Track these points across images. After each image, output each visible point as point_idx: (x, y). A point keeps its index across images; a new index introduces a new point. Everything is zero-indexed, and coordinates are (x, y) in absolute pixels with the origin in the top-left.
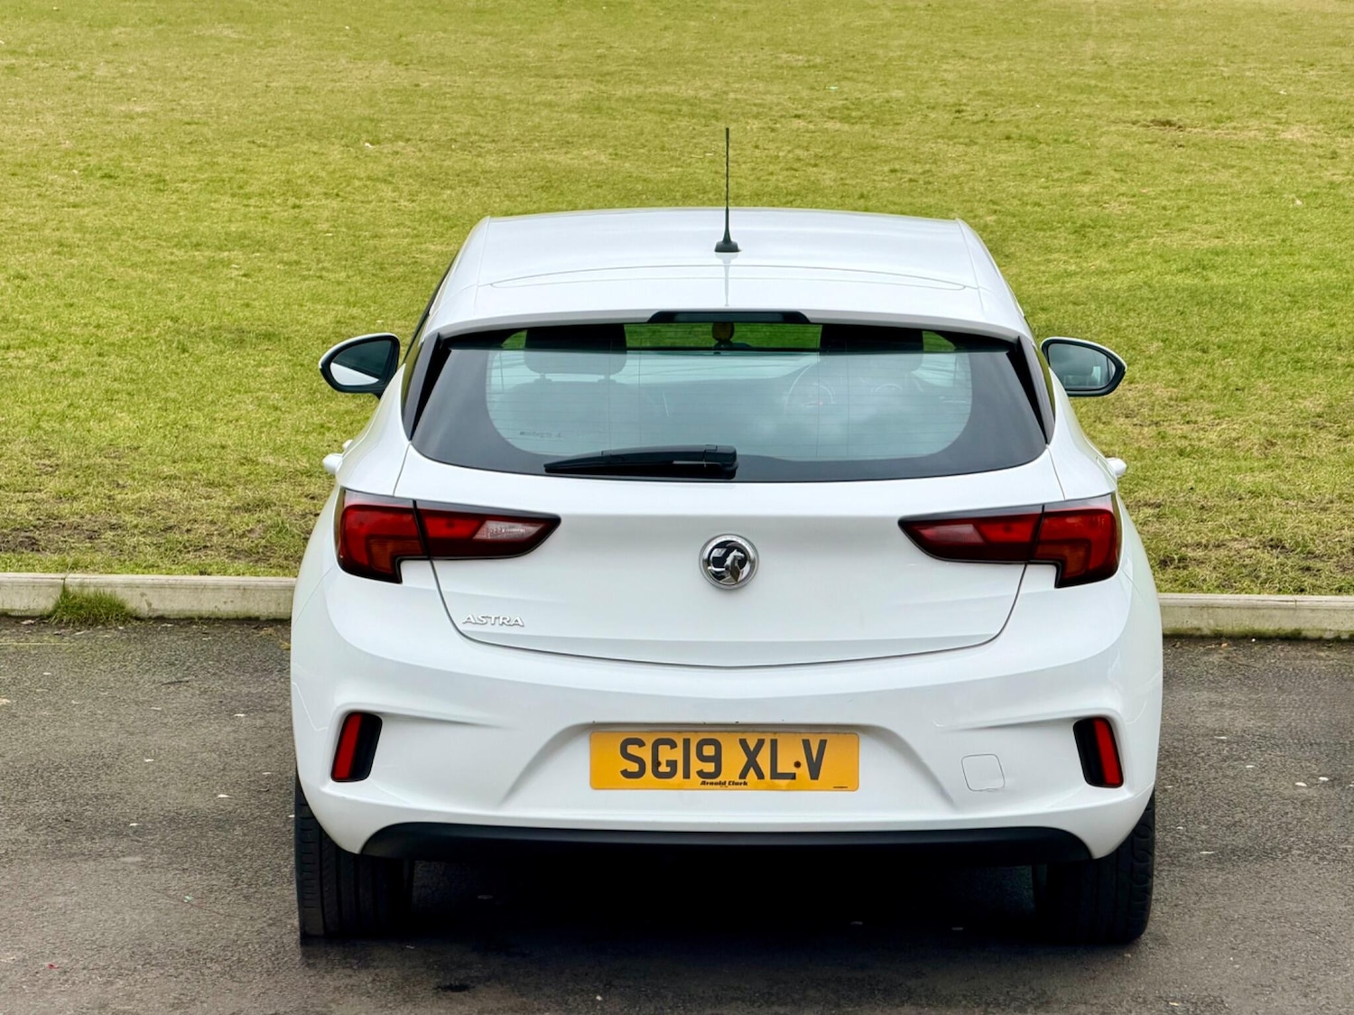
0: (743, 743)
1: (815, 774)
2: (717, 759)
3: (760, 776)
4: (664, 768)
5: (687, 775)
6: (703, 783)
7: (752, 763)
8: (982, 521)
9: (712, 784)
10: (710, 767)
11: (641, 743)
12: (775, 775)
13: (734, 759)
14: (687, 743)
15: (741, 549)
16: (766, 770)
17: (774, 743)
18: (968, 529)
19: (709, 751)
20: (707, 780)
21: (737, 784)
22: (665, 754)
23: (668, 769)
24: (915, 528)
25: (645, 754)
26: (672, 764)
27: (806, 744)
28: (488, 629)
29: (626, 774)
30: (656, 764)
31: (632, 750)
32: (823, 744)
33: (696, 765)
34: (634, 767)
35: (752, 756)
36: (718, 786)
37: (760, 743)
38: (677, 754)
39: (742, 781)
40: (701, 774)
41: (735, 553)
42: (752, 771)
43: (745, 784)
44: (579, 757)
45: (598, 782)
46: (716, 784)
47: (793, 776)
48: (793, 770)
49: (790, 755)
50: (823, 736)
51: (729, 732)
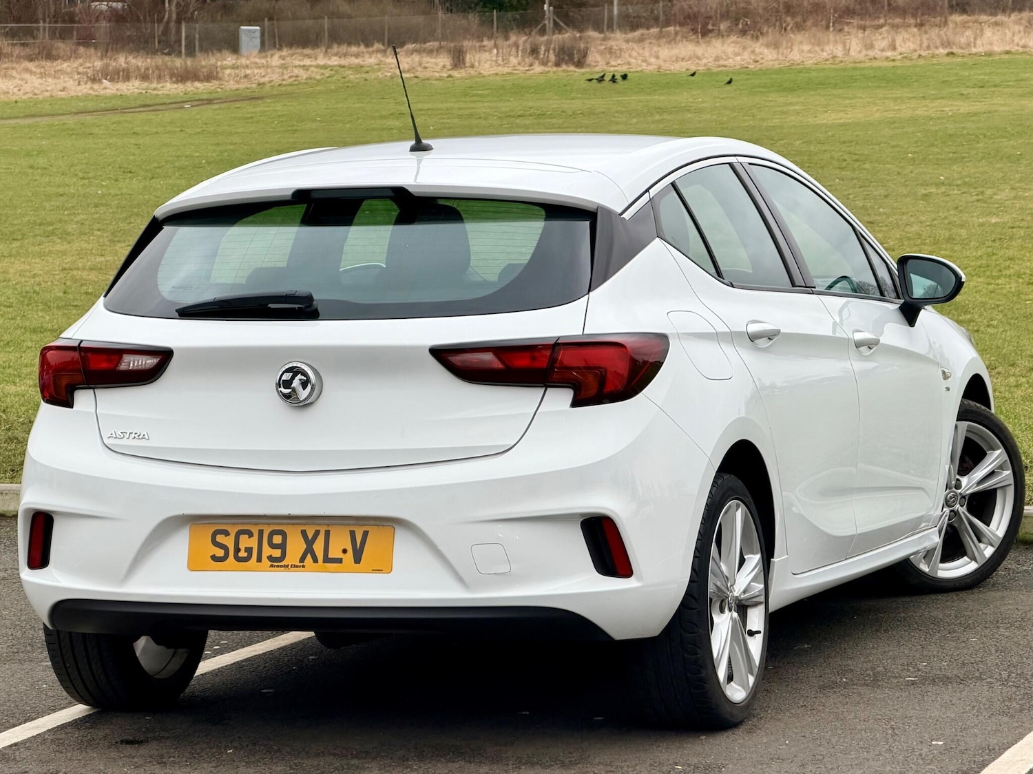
0: (304, 533)
1: (357, 559)
2: (283, 546)
3: (315, 560)
4: (243, 554)
5: (259, 560)
6: (272, 566)
7: (309, 550)
8: (502, 350)
9: (278, 566)
10: (277, 553)
11: (227, 533)
12: (327, 560)
13: (296, 546)
14: (261, 532)
15: (304, 373)
16: (320, 556)
17: (327, 533)
18: (488, 357)
19: (277, 539)
20: (275, 564)
21: (297, 567)
22: (245, 542)
23: (245, 555)
24: (443, 355)
25: (229, 542)
26: (249, 550)
27: (353, 534)
28: (124, 442)
29: (214, 558)
30: (237, 550)
31: (220, 539)
32: (366, 534)
33: (267, 551)
34: (220, 553)
35: (310, 543)
36: (282, 569)
37: (317, 533)
38: (253, 543)
39: (301, 564)
40: (270, 558)
41: (299, 376)
42: (309, 556)
43: (303, 567)
44: (179, 546)
45: (194, 565)
46: (281, 566)
47: (340, 561)
48: (340, 555)
49: (340, 542)
50: (366, 528)
51: (293, 524)
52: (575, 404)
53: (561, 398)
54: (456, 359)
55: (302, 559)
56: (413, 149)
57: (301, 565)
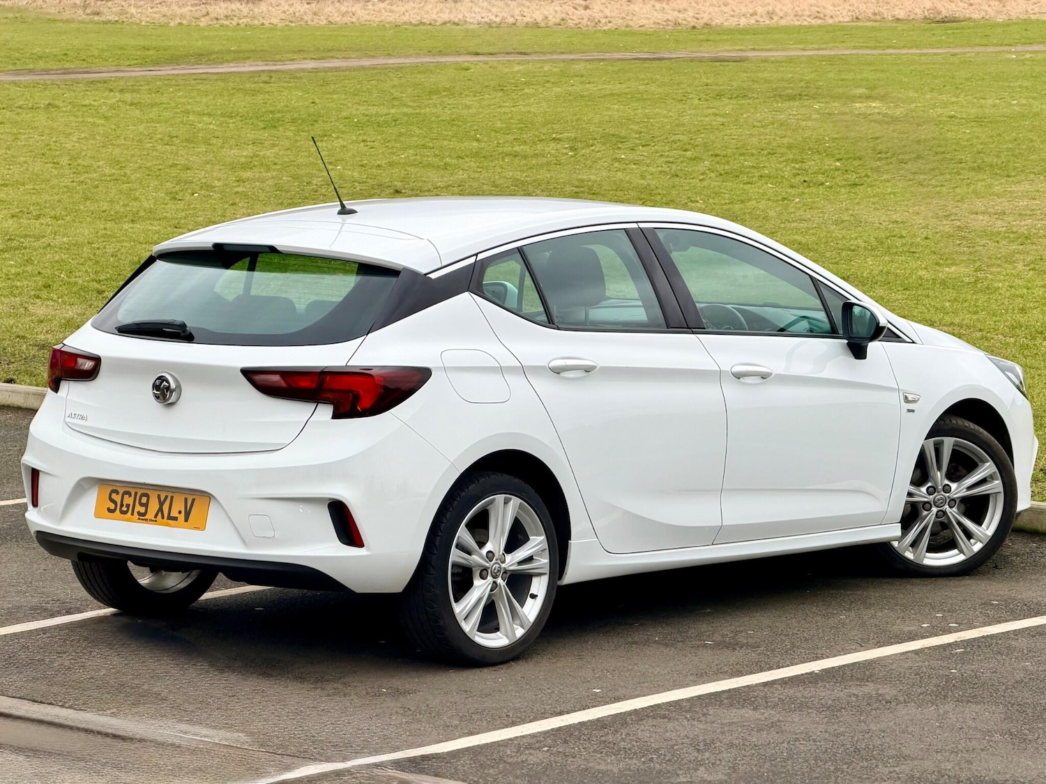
0: (159, 496)
1: (186, 520)
2: (146, 505)
3: (163, 518)
4: (124, 509)
5: (132, 514)
6: (139, 519)
7: (161, 510)
8: (286, 373)
9: (142, 519)
10: (142, 510)
11: (118, 493)
12: (170, 518)
13: (154, 506)
14: (136, 493)
15: (167, 381)
16: (166, 515)
17: (172, 497)
18: (276, 378)
19: (144, 500)
20: (141, 517)
21: (153, 521)
22: (128, 500)
23: (126, 509)
24: (249, 374)
25: (117, 498)
27: (186, 500)
28: (75, 421)
29: (110, 510)
30: (122, 505)
31: (114, 496)
32: (194, 500)
33: (139, 508)
34: (112, 507)
35: (161, 504)
36: (144, 521)
37: (166, 497)
38: (131, 501)
39: (155, 519)
40: (139, 513)
41: (165, 383)
42: (160, 514)
43: (156, 521)
44: (91, 500)
47: (175, 519)
48: (177, 515)
49: (178, 506)
50: (194, 497)
51: (154, 490)
52: (336, 416)
53: (326, 411)
54: (258, 378)
55: (156, 516)
56: (340, 213)
57: (154, 521)
